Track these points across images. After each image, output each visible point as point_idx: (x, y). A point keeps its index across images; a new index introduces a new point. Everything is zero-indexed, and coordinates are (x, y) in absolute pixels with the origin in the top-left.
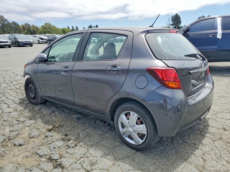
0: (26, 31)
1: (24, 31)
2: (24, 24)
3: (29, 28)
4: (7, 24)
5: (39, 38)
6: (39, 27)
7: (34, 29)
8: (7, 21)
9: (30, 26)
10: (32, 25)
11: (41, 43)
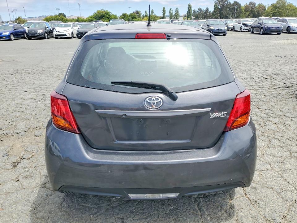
0: (248, 13)
1: (245, 13)
2: (248, 4)
3: (253, 9)
4: (227, 5)
5: (243, 24)
6: (267, 7)
7: (259, 9)
8: (228, 2)
9: (254, 5)
10: (259, 5)
11: (243, 30)
